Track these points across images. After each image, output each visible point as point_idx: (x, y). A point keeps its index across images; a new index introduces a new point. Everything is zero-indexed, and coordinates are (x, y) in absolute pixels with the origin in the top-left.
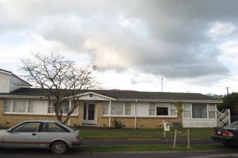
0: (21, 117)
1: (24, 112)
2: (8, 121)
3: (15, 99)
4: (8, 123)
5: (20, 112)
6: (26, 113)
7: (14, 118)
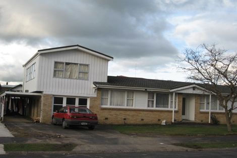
0: (121, 112)
1: (122, 105)
2: (106, 116)
3: (112, 90)
4: (106, 119)
5: (117, 105)
6: (125, 107)
7: (113, 112)
